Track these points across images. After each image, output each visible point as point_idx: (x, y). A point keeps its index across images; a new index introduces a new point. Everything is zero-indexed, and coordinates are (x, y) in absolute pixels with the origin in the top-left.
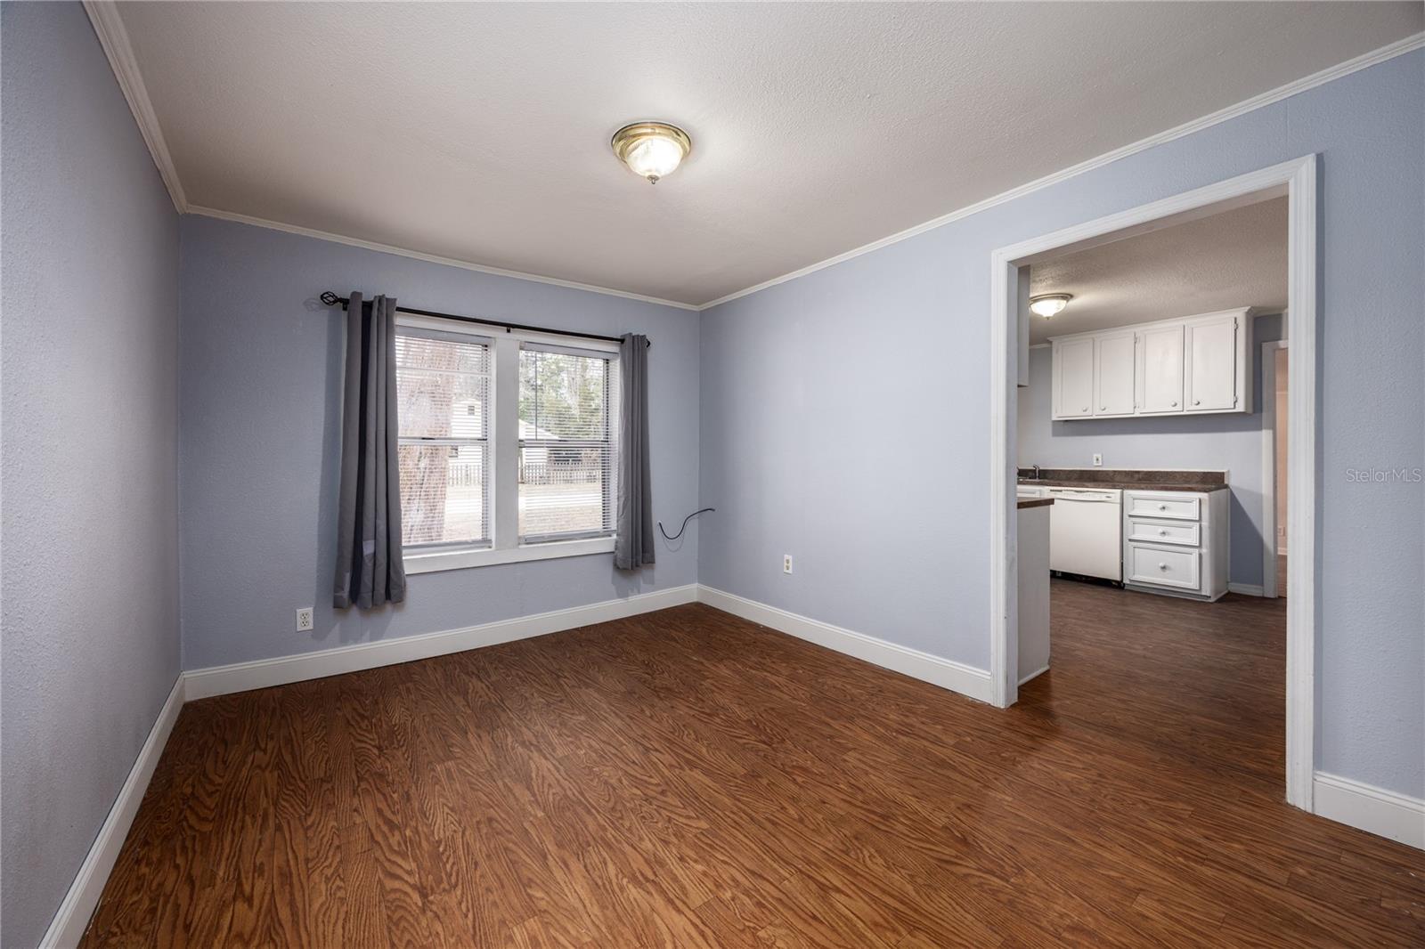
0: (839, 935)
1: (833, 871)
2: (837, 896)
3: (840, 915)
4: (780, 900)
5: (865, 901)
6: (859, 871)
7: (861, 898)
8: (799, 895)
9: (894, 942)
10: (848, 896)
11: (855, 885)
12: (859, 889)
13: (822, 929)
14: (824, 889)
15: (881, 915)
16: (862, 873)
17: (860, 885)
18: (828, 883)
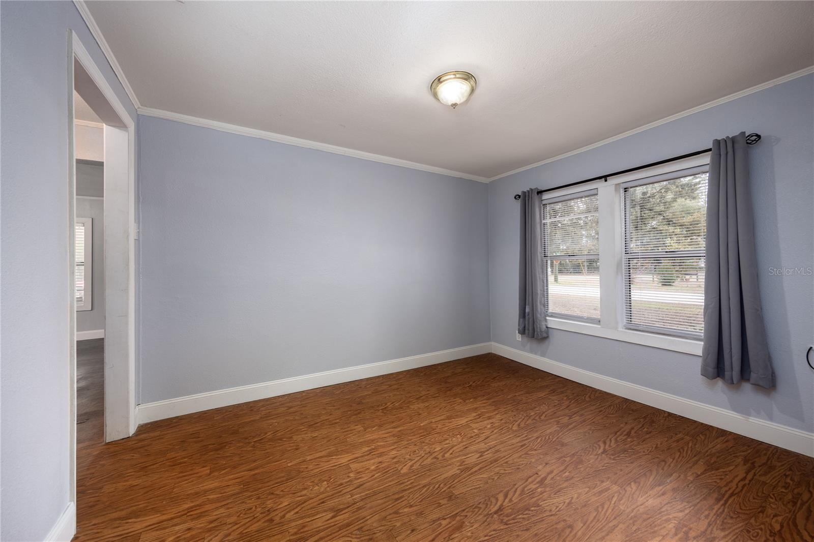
0: (308, 510)
1: (348, 518)
2: (331, 515)
3: (318, 513)
4: (340, 492)
5: (321, 526)
6: (342, 531)
7: (323, 526)
8: (339, 499)
9: (290, 531)
10: (328, 520)
11: (333, 526)
12: (330, 527)
13: (315, 504)
14: (337, 511)
15: (308, 531)
16: (340, 532)
17: (332, 528)
18: (341, 513)
